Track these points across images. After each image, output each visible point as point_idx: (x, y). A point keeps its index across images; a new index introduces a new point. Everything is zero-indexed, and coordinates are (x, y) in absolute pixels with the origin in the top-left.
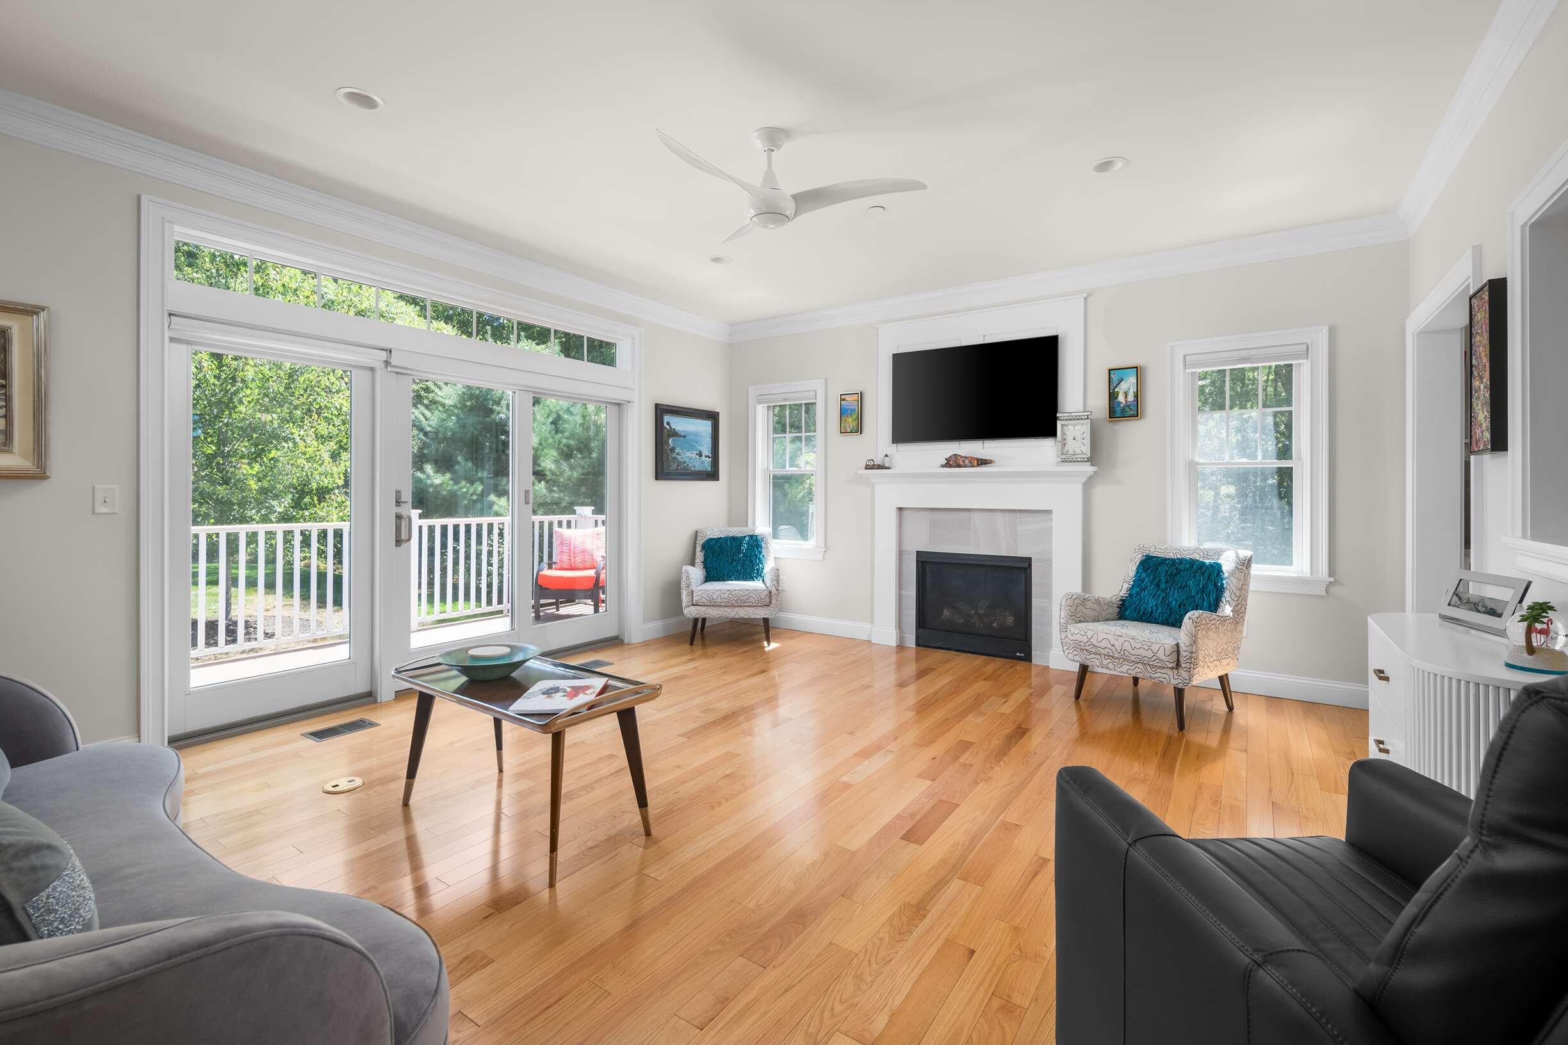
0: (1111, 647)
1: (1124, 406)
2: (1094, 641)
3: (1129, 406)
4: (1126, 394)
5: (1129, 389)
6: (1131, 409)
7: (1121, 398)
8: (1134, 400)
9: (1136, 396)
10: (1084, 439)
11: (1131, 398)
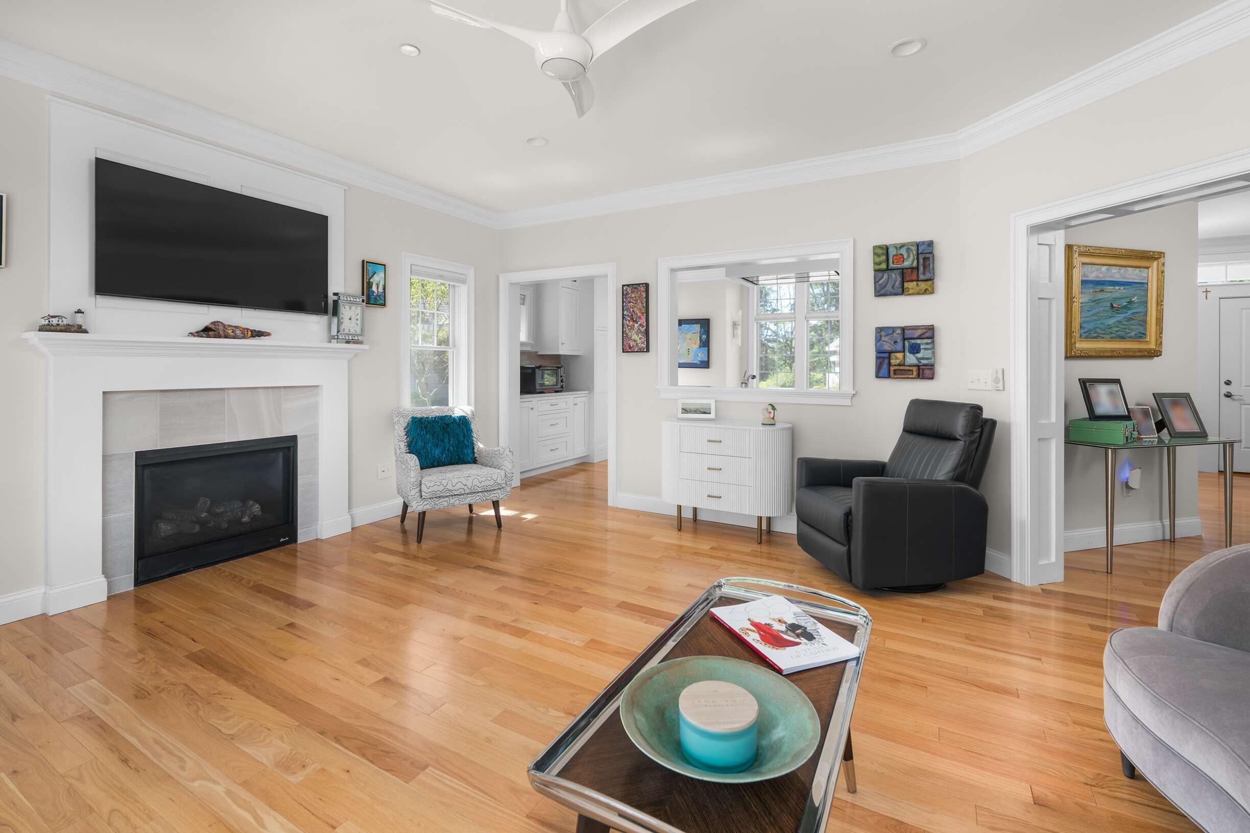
0: (464, 487)
1: (376, 296)
2: (450, 487)
3: (379, 296)
4: (378, 285)
5: (380, 281)
6: (381, 299)
7: (374, 288)
8: (383, 292)
9: (384, 289)
10: (357, 320)
11: (381, 290)
